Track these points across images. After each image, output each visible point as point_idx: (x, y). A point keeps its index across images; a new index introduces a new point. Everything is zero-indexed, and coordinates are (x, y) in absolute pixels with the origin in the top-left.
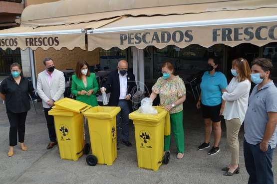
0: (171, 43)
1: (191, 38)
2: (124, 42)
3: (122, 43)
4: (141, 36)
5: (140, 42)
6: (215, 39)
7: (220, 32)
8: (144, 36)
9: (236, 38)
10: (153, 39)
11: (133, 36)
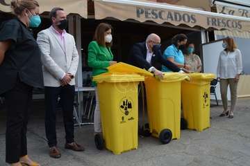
0: (182, 22)
1: (195, 21)
2: (141, 15)
3: (138, 16)
4: (157, 12)
5: (157, 17)
6: (208, 24)
7: (210, 20)
8: (160, 13)
9: (219, 25)
10: (168, 17)
11: (150, 12)
